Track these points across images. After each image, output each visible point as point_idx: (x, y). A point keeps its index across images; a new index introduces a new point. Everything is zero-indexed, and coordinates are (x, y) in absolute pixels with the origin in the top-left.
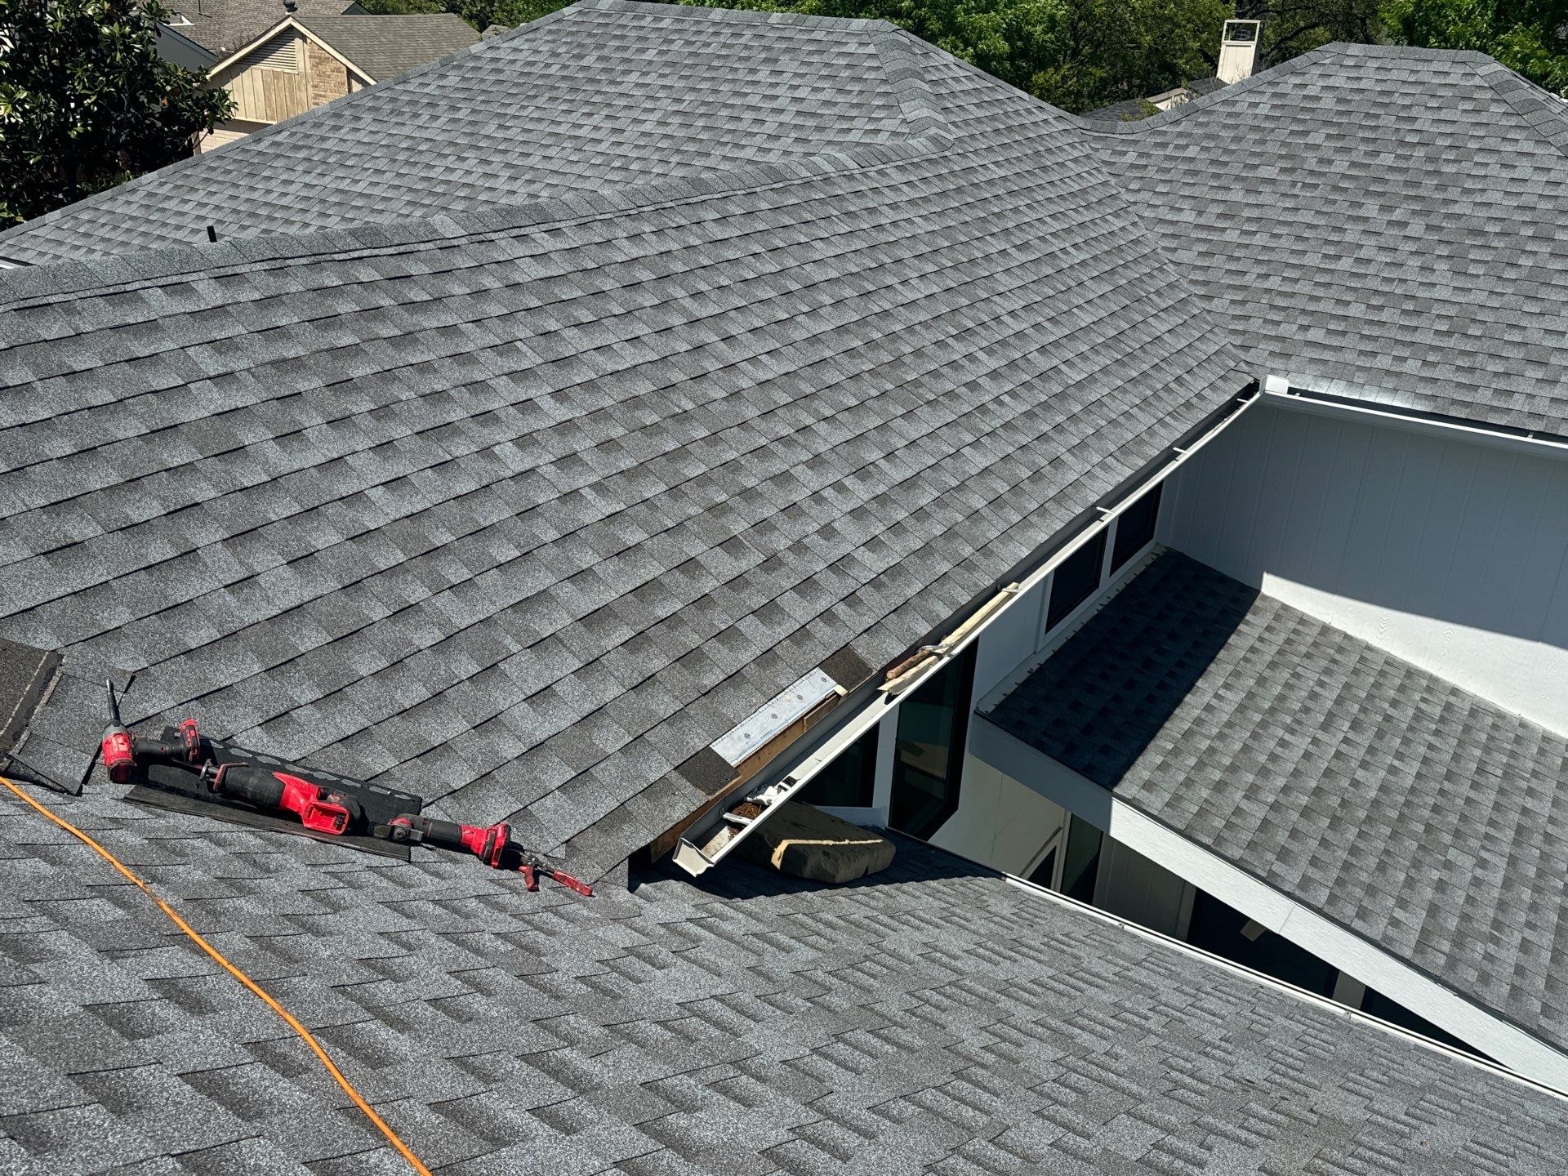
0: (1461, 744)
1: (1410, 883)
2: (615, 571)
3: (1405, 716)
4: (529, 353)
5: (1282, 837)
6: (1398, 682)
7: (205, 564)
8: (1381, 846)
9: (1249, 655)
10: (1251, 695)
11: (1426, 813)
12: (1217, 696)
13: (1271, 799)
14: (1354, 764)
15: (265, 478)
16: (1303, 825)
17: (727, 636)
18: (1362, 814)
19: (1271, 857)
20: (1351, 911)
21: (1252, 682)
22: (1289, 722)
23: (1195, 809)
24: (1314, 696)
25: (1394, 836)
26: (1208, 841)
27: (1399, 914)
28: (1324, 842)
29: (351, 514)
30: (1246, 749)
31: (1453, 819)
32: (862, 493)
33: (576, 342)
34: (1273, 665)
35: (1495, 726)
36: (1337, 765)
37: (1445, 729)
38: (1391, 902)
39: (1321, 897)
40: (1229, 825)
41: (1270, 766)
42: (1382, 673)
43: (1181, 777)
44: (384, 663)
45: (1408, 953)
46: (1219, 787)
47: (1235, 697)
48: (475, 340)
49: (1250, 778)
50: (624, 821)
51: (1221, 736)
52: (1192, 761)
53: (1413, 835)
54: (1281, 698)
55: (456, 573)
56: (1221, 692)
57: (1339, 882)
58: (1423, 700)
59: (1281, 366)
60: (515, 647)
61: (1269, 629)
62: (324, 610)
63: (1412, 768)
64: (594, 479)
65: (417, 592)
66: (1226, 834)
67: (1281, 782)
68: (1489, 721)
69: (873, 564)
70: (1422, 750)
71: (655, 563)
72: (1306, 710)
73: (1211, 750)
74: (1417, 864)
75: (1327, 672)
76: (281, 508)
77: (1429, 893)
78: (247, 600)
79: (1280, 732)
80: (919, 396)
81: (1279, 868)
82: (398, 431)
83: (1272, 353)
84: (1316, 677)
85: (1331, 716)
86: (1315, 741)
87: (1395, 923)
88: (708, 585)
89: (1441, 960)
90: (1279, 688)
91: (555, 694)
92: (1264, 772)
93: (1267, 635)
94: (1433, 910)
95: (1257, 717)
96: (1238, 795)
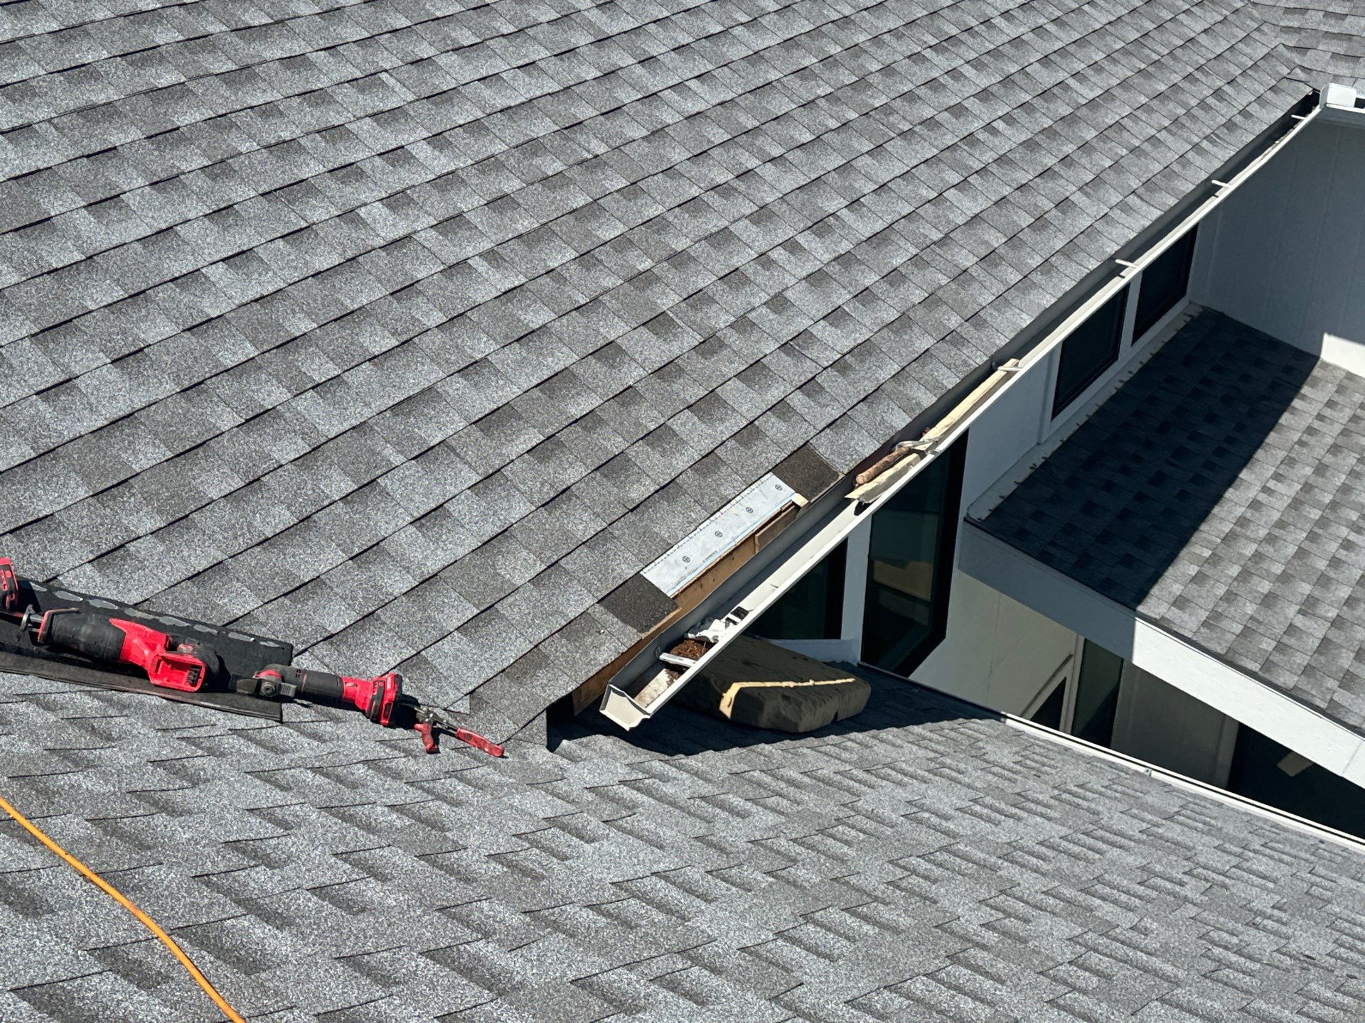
2: (516, 361)
4: (398, 87)
5: (1345, 660)
7: (11, 366)
9: (1305, 438)
10: (1307, 487)
12: (1265, 489)
13: (1332, 614)
15: (78, 257)
17: (658, 437)
19: (1331, 683)
21: (1308, 471)
22: (1354, 518)
23: (1238, 628)
26: (1254, 667)
29: (186, 298)
30: (1301, 553)
32: (820, 252)
33: (454, 71)
34: (1335, 449)
40: (1281, 647)
41: (1332, 574)
43: (1221, 591)
44: (237, 483)
46: (1268, 601)
47: (1288, 491)
48: (329, 73)
49: (1306, 588)
50: (539, 667)
51: (1270, 539)
52: (1235, 570)
54: (1346, 489)
55: (319, 369)
56: (1271, 484)
59: (1347, 72)
60: (397, 459)
61: (1330, 404)
62: (159, 418)
64: (486, 245)
65: (272, 394)
66: (1276, 658)
67: (1344, 592)
69: (838, 341)
71: (564, 349)
73: (1258, 557)
76: (101, 293)
78: (65, 409)
79: (1344, 532)
80: (891, 127)
81: (1342, 697)
82: (239, 192)
83: (1335, 55)
88: (632, 375)
90: (1344, 477)
91: (449, 515)
92: (1323, 581)
93: (1328, 412)
95: (1315, 514)
96: (1291, 611)
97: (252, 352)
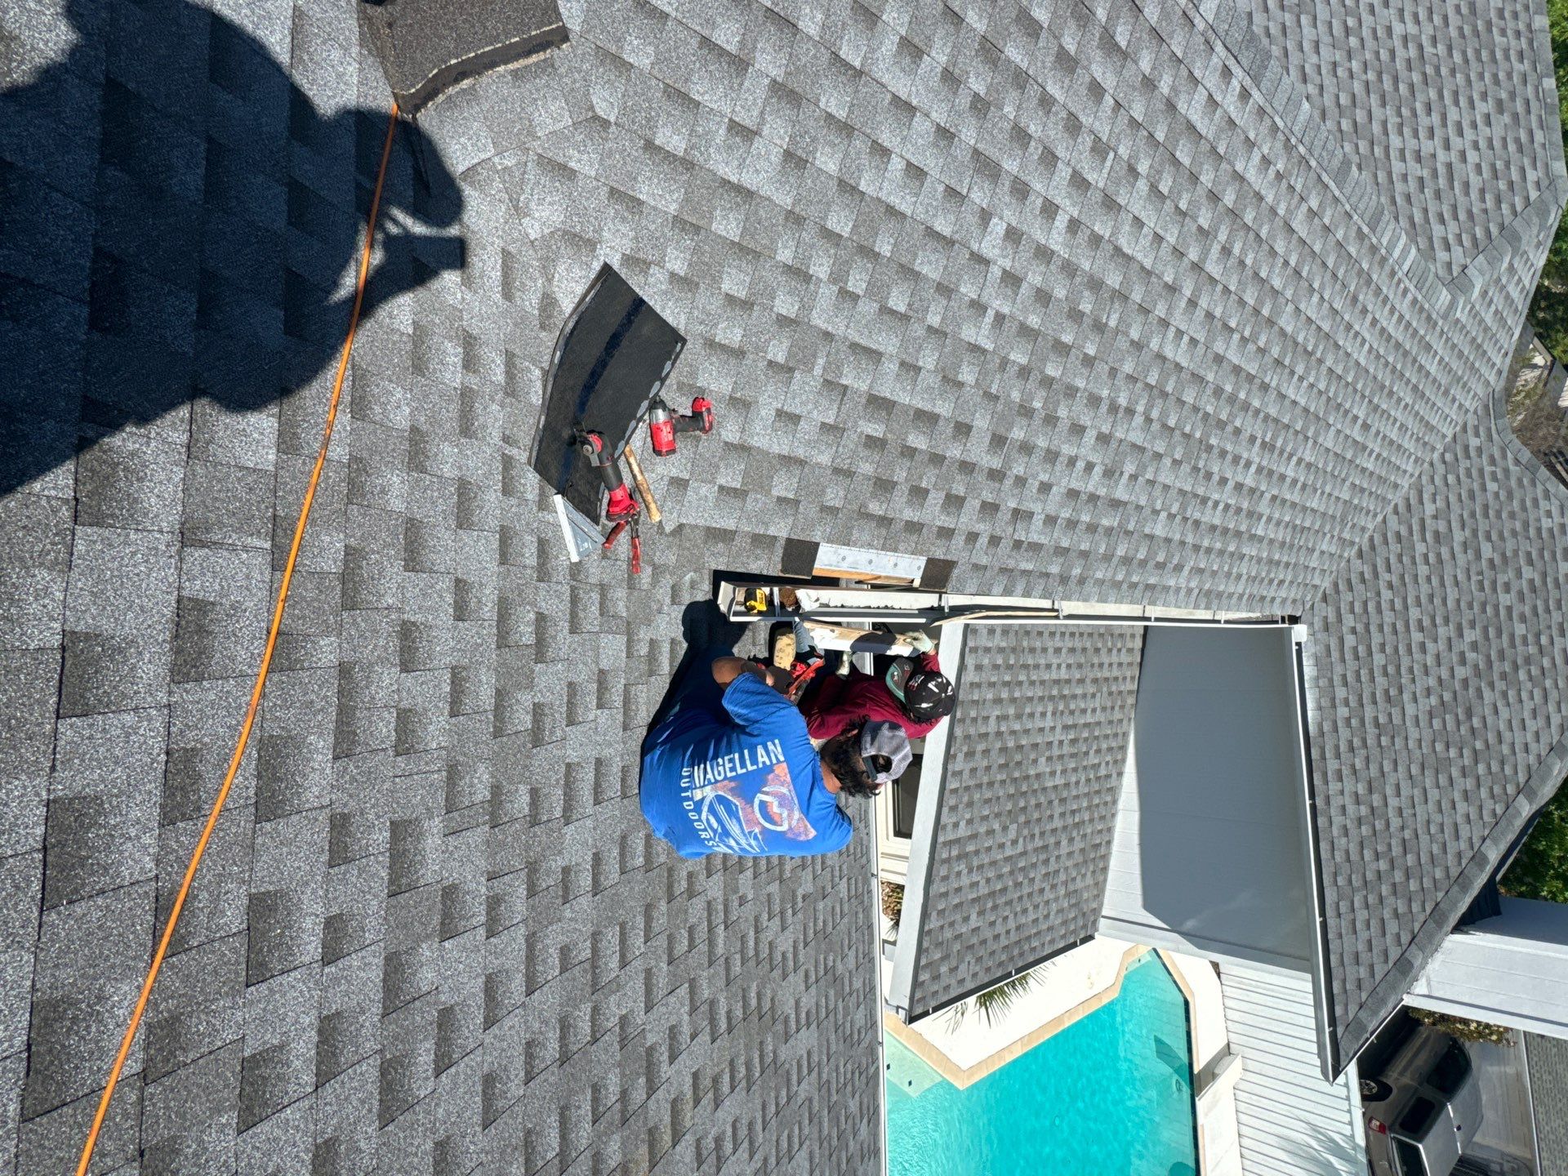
0: (1087, 795)
1: (985, 818)
2: (929, 386)
3: (1093, 759)
5: (980, 747)
6: (1114, 744)
8: (1001, 794)
10: (1068, 681)
11: (1033, 802)
12: (1059, 666)
13: (1003, 729)
14: (1047, 754)
16: (993, 754)
18: (1017, 774)
19: (965, 749)
20: (952, 802)
21: (1078, 676)
23: (976, 698)
24: (1084, 711)
25: (1010, 796)
27: (963, 824)
28: (988, 768)
29: (865, 159)
30: (1030, 699)
31: (1036, 815)
34: (1095, 681)
35: (1106, 803)
36: (1042, 747)
37: (1093, 782)
38: (968, 816)
39: (953, 784)
40: (974, 720)
41: (1025, 717)
42: (1116, 735)
43: (993, 679)
44: (742, 294)
45: (941, 839)
46: (998, 701)
47: (1063, 674)
49: (1011, 711)
50: (724, 542)
51: (1032, 683)
52: (1007, 678)
53: (1015, 805)
54: (1074, 697)
55: (857, 282)
57: (967, 788)
58: (1107, 763)
60: (818, 371)
61: (1120, 665)
63: (1059, 780)
64: (1006, 310)
66: (968, 721)
67: (1017, 727)
68: (1109, 799)
70: (1074, 779)
71: (952, 405)
72: (1072, 713)
73: (1020, 683)
74: (998, 815)
75: (1104, 709)
76: (834, 102)
77: (982, 830)
79: (1050, 709)
81: (960, 757)
84: (1097, 705)
85: (1075, 726)
86: (1053, 729)
87: (956, 825)
88: (953, 452)
89: (945, 856)
90: (1081, 692)
91: (796, 425)
92: (1019, 716)
94: (974, 837)
95: (1055, 692)
96: (997, 713)
97: (846, 232)
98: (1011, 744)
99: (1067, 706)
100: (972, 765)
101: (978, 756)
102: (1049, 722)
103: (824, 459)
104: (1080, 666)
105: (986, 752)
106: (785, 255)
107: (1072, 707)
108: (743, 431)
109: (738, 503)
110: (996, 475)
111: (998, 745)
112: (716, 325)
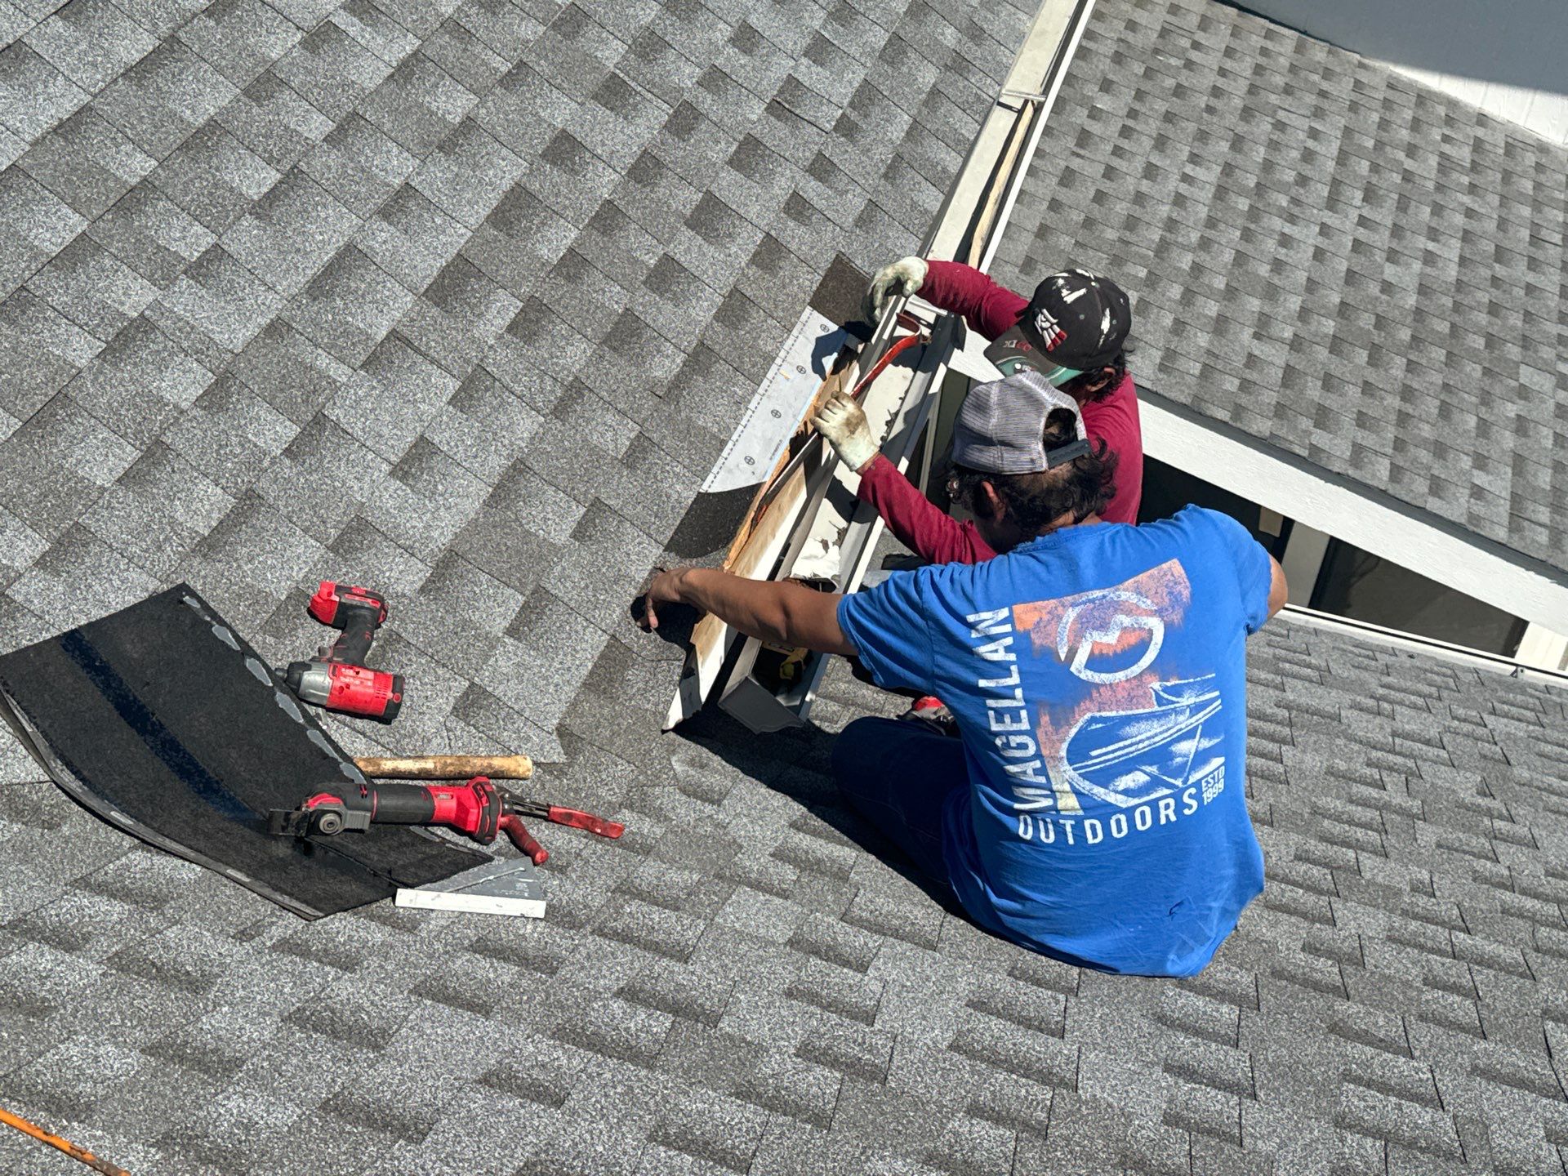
0: (1504, 200)
1: (1484, 428)
3: (1427, 167)
5: (1314, 391)
6: (1408, 114)
8: (1438, 379)
9: (1213, 102)
10: (1228, 169)
11: (1482, 318)
12: (1186, 178)
13: (1288, 334)
14: (1379, 257)
16: (1336, 366)
17: (663, 278)
18: (1405, 335)
19: (1305, 423)
20: (1421, 486)
21: (1224, 146)
22: (1285, 204)
23: (1196, 368)
24: (1308, 156)
25: (1451, 359)
26: (1223, 415)
27: (1480, 478)
28: (1368, 388)
30: (1240, 259)
31: (1515, 320)
34: (1247, 113)
35: (1539, 167)
36: (1359, 263)
37: (1479, 180)
38: (1466, 463)
39: (1379, 473)
40: (1246, 385)
41: (1276, 281)
42: (1387, 104)
43: (1168, 321)
45: (1501, 534)
46: (1220, 325)
47: (1208, 175)
49: (1254, 304)
51: (1205, 244)
52: (1176, 291)
53: (1474, 357)
54: (1268, 166)
55: (185, 239)
56: (1189, 169)
57: (1399, 445)
58: (1446, 139)
61: (1229, 52)
63: (1451, 250)
65: (132, 293)
66: (1244, 400)
67: (1294, 303)
68: (1530, 159)
69: (831, 89)
70: (1459, 219)
72: (1303, 181)
73: (1197, 269)
74: (1486, 399)
75: (1318, 113)
77: (1509, 441)
79: (1278, 224)
81: (1320, 438)
84: (1305, 124)
85: (1336, 183)
86: (1325, 230)
87: (1478, 492)
89: (1543, 537)
90: (1262, 150)
92: (1271, 293)
93: (1229, 64)
94: (1519, 463)
95: (1243, 204)
96: (1246, 335)
97: (78, 224)
98: (1329, 326)
99: (1283, 187)
100: (1348, 420)
101: (1332, 401)
102: (1307, 236)
103: (526, 425)
104: (1203, 136)
105: (1329, 382)
106: (82, 350)
107: (1289, 176)
108: (409, 550)
109: (556, 614)
110: (684, 120)
111: (1322, 353)
112: (173, 522)
